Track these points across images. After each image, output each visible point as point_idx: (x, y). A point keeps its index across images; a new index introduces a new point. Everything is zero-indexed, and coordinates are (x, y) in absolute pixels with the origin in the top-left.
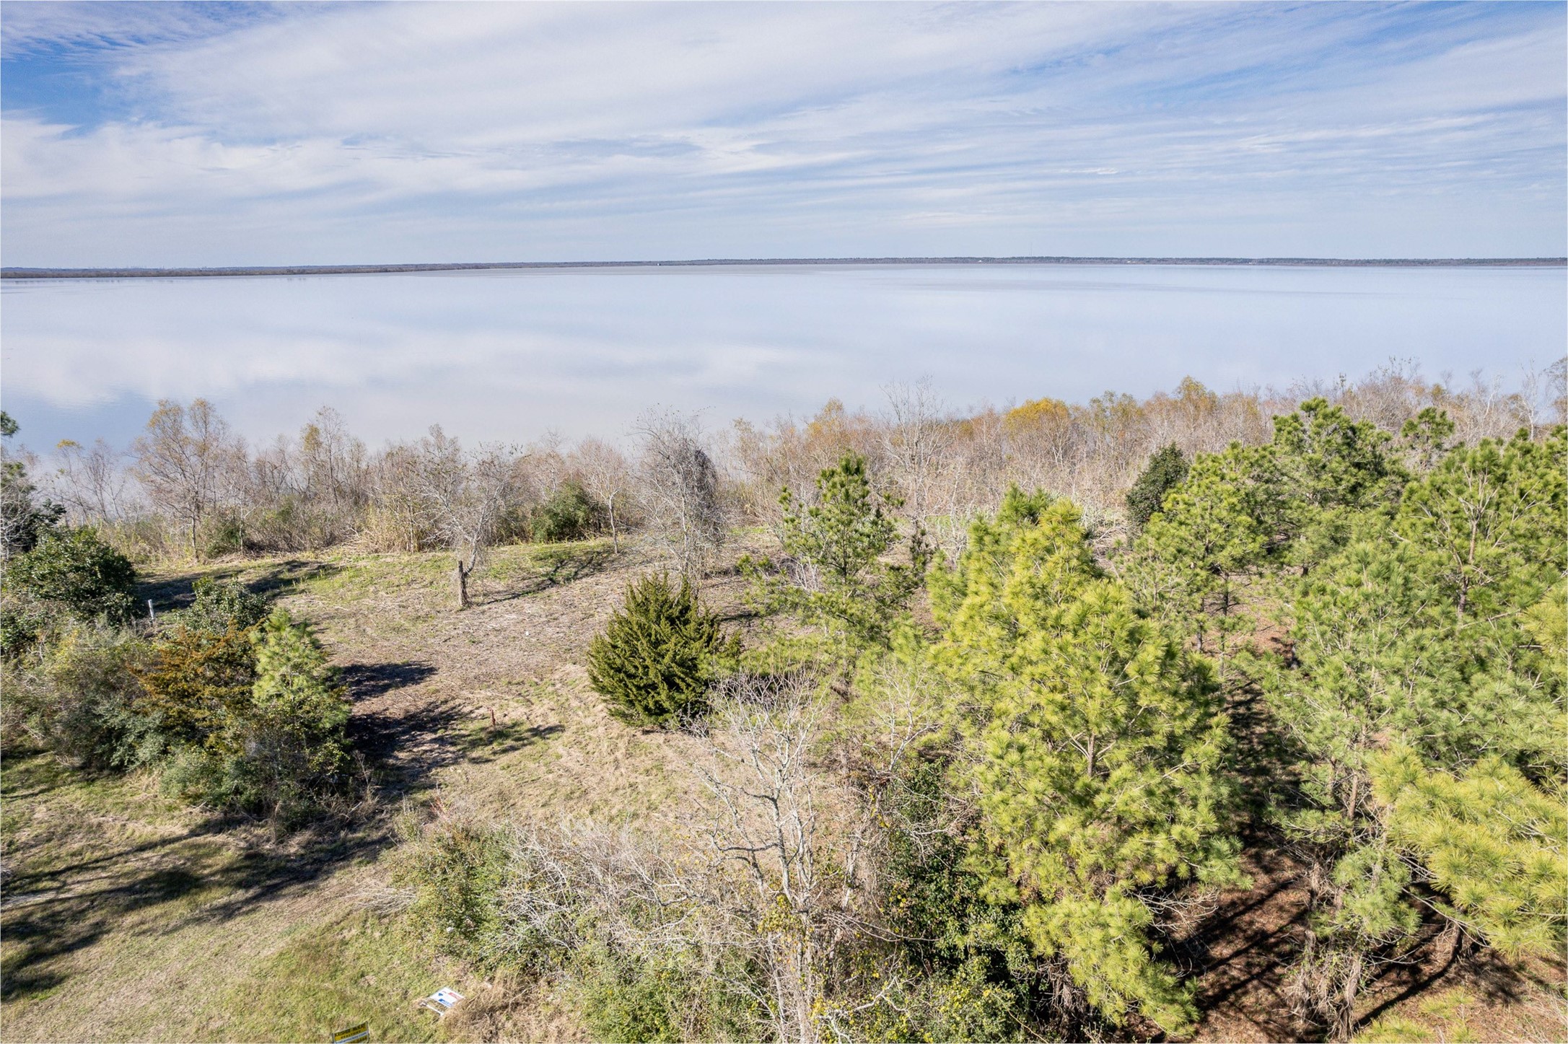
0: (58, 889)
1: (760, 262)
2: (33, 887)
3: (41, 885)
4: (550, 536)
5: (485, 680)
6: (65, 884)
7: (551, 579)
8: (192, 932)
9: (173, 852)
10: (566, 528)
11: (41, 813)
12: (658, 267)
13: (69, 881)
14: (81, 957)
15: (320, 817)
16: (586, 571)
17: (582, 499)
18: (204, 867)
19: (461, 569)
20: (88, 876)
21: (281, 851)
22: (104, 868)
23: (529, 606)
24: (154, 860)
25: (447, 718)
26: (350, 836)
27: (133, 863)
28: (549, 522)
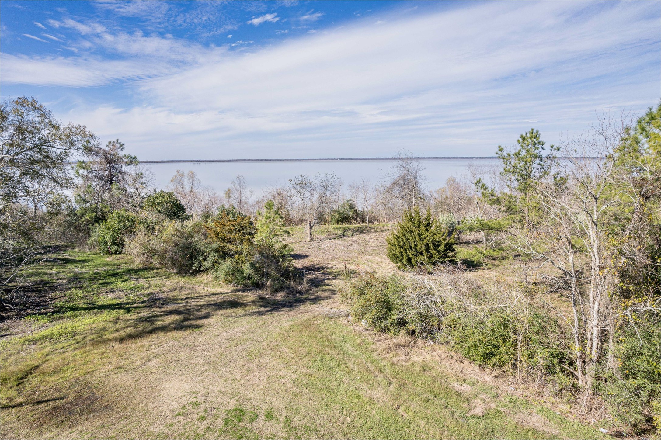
0: (186, 303)
1: (380, 159)
2: (176, 302)
3: (179, 301)
4: (338, 222)
5: (333, 259)
6: (187, 302)
7: (343, 235)
8: (249, 318)
9: (227, 296)
10: (344, 219)
11: (168, 283)
12: (338, 160)
13: (189, 301)
14: (205, 321)
15: (288, 287)
16: (357, 233)
17: (352, 207)
18: (244, 301)
19: (310, 225)
20: (196, 300)
21: (273, 298)
22: (201, 299)
23: (338, 242)
24: (221, 298)
25: (323, 268)
26: (301, 296)
27: (212, 298)
28: (338, 216)
